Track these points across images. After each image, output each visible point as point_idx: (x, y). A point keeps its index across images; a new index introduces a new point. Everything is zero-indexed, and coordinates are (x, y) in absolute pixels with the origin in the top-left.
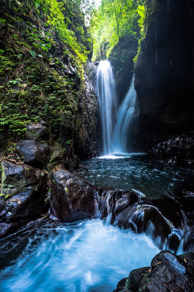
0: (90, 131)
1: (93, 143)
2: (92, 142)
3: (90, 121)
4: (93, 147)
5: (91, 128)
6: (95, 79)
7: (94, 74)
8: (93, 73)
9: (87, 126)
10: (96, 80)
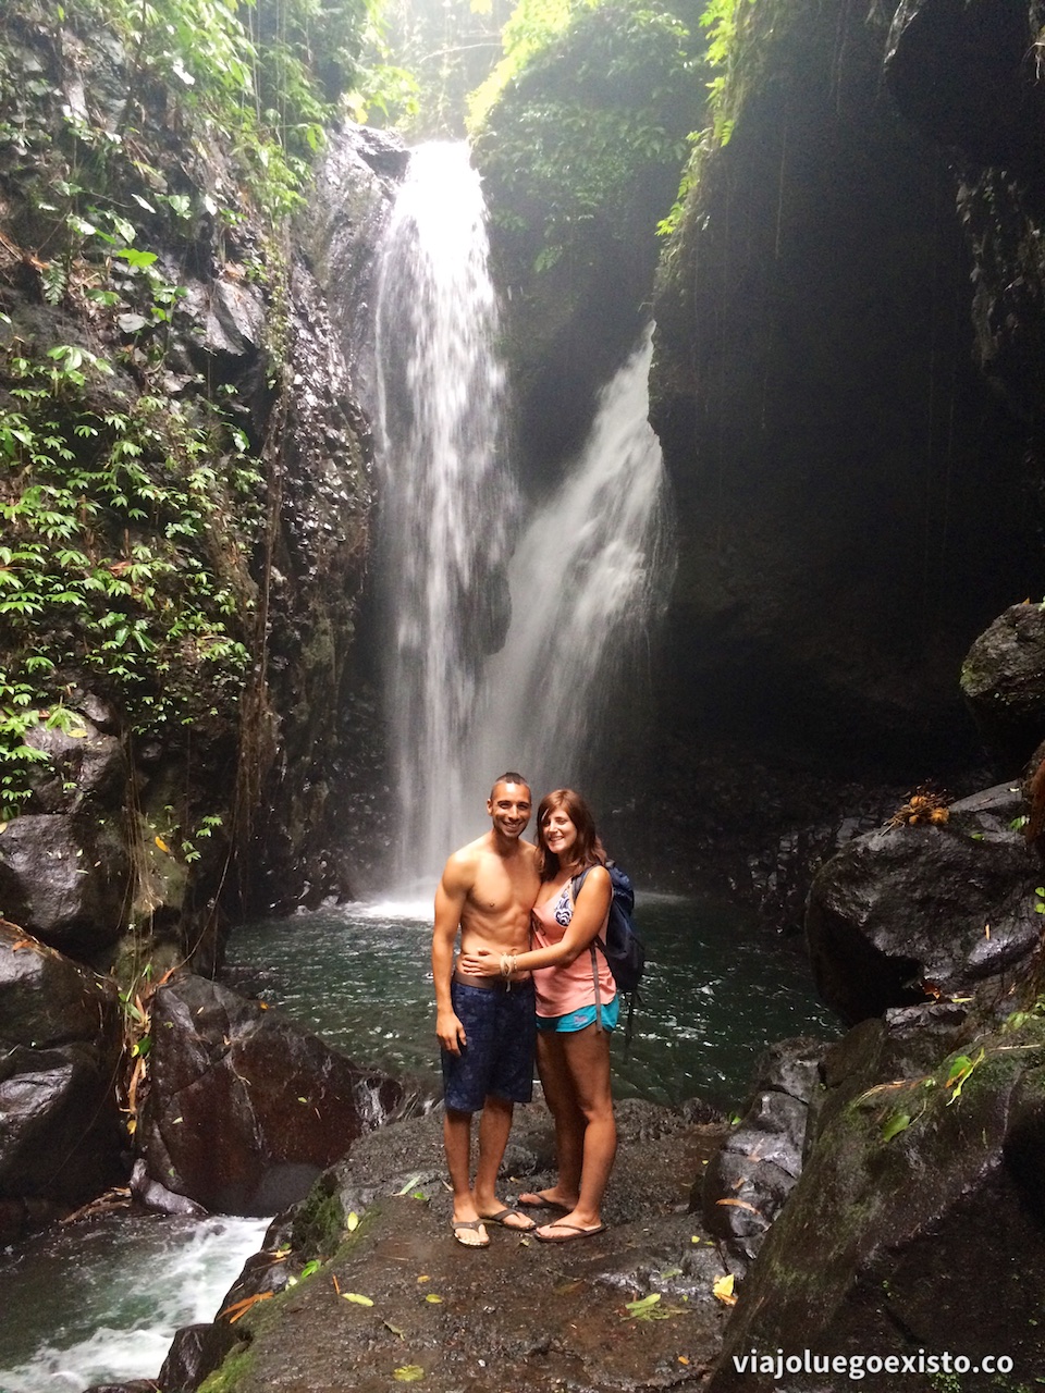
0: (297, 702)
1: (312, 794)
2: (307, 787)
3: (303, 629)
4: (308, 824)
5: (309, 680)
6: (368, 288)
7: (363, 252)
9: (285, 673)
10: (371, 298)
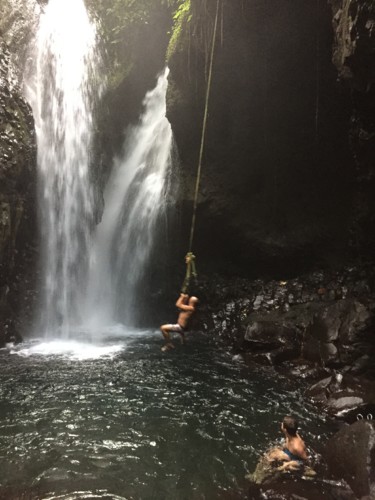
8: (22, 29)
